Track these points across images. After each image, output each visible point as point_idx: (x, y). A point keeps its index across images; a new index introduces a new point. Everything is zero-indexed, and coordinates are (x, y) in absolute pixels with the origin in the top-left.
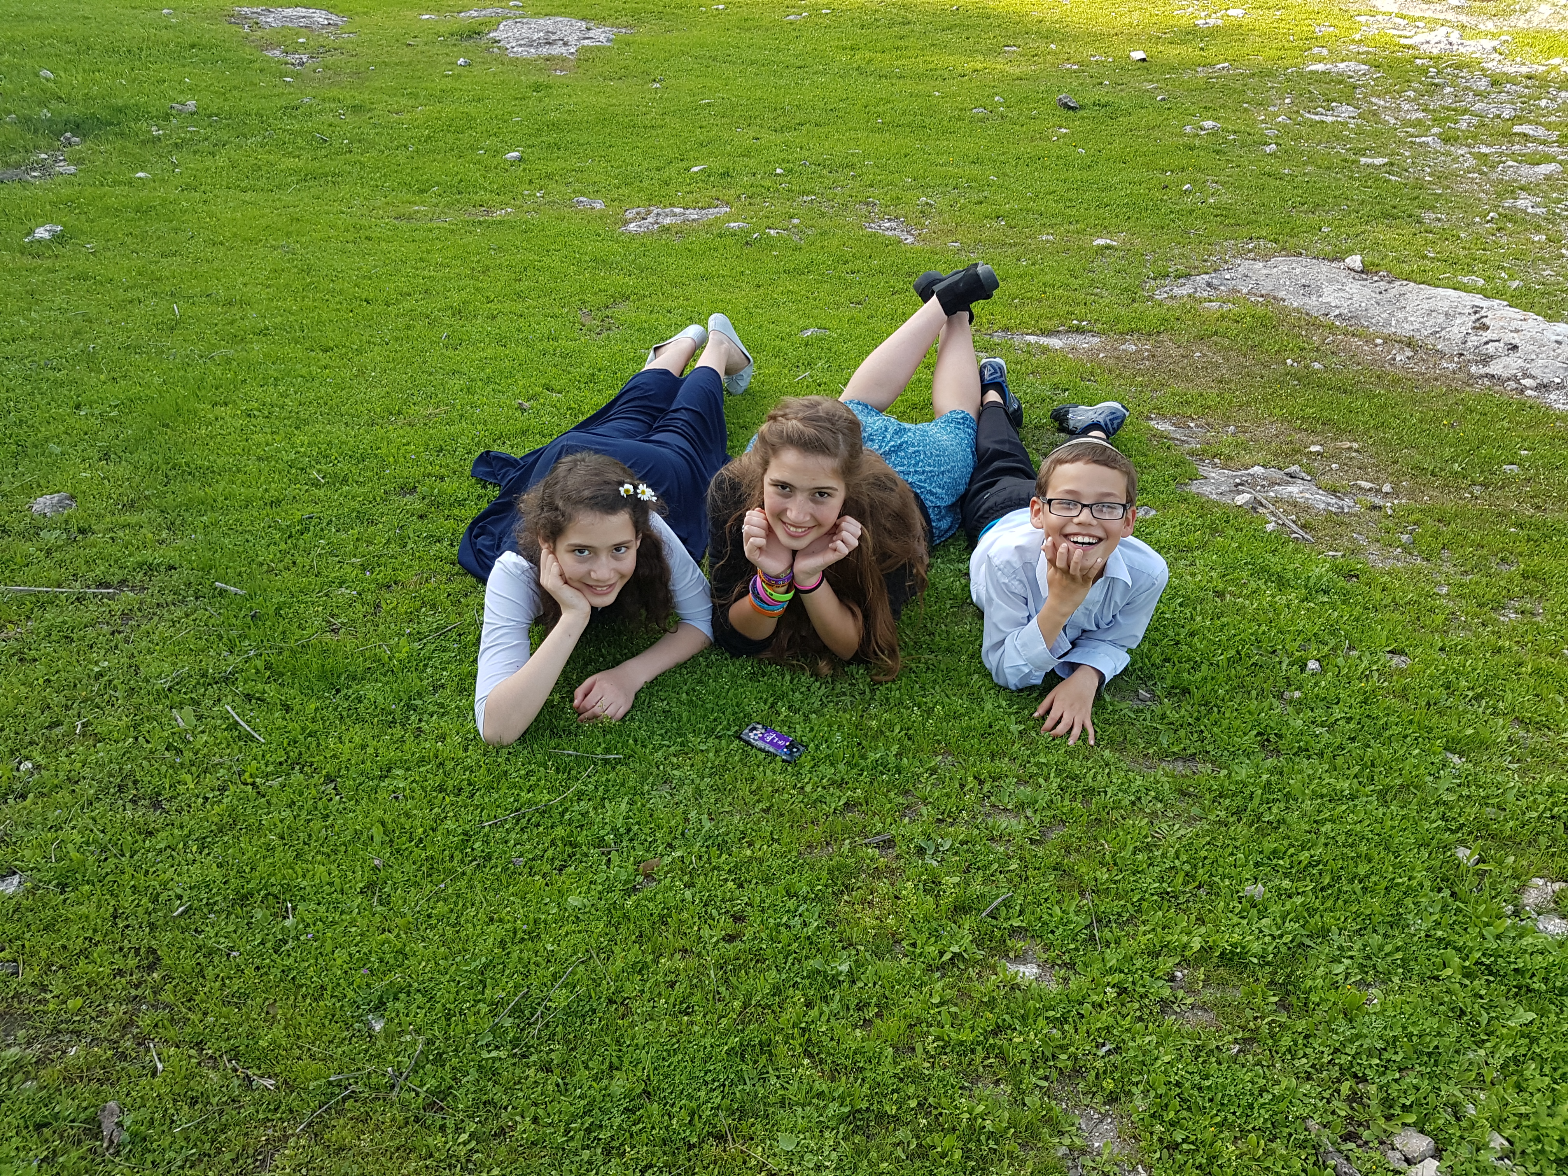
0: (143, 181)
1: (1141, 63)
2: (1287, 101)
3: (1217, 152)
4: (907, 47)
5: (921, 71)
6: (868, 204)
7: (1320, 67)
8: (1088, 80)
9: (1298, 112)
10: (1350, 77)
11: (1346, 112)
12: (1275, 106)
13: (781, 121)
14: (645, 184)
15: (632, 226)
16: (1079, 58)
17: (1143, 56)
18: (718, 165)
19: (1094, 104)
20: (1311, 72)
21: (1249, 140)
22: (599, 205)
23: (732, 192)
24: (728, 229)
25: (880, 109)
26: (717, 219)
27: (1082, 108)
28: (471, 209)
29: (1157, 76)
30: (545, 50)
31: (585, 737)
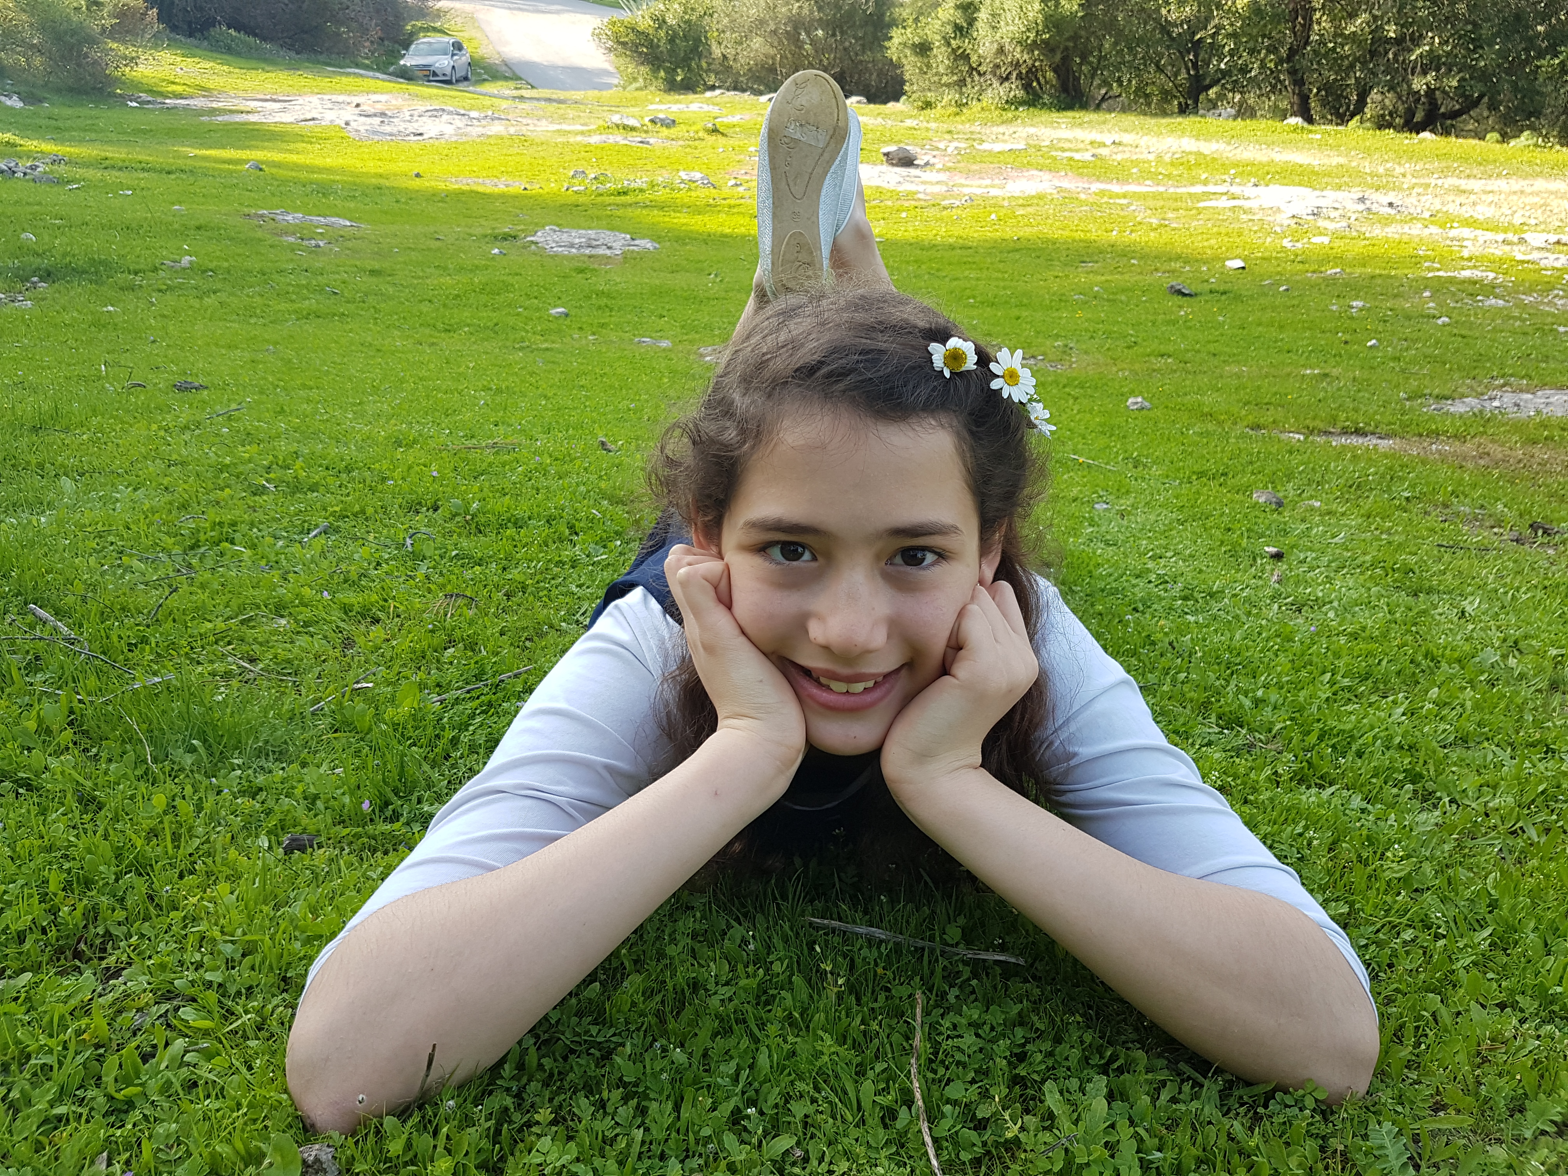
1: (1241, 270)
3: (1385, 322)
4: (974, 263)
7: (1441, 274)
10: (1481, 280)
14: (718, 332)
15: (709, 358)
16: (1166, 268)
17: (1242, 265)
19: (1211, 292)
20: (1434, 277)
22: (665, 344)
25: (968, 293)
27: (1197, 294)
28: (509, 343)
29: (1266, 277)
30: (587, 251)
31: (893, 902)
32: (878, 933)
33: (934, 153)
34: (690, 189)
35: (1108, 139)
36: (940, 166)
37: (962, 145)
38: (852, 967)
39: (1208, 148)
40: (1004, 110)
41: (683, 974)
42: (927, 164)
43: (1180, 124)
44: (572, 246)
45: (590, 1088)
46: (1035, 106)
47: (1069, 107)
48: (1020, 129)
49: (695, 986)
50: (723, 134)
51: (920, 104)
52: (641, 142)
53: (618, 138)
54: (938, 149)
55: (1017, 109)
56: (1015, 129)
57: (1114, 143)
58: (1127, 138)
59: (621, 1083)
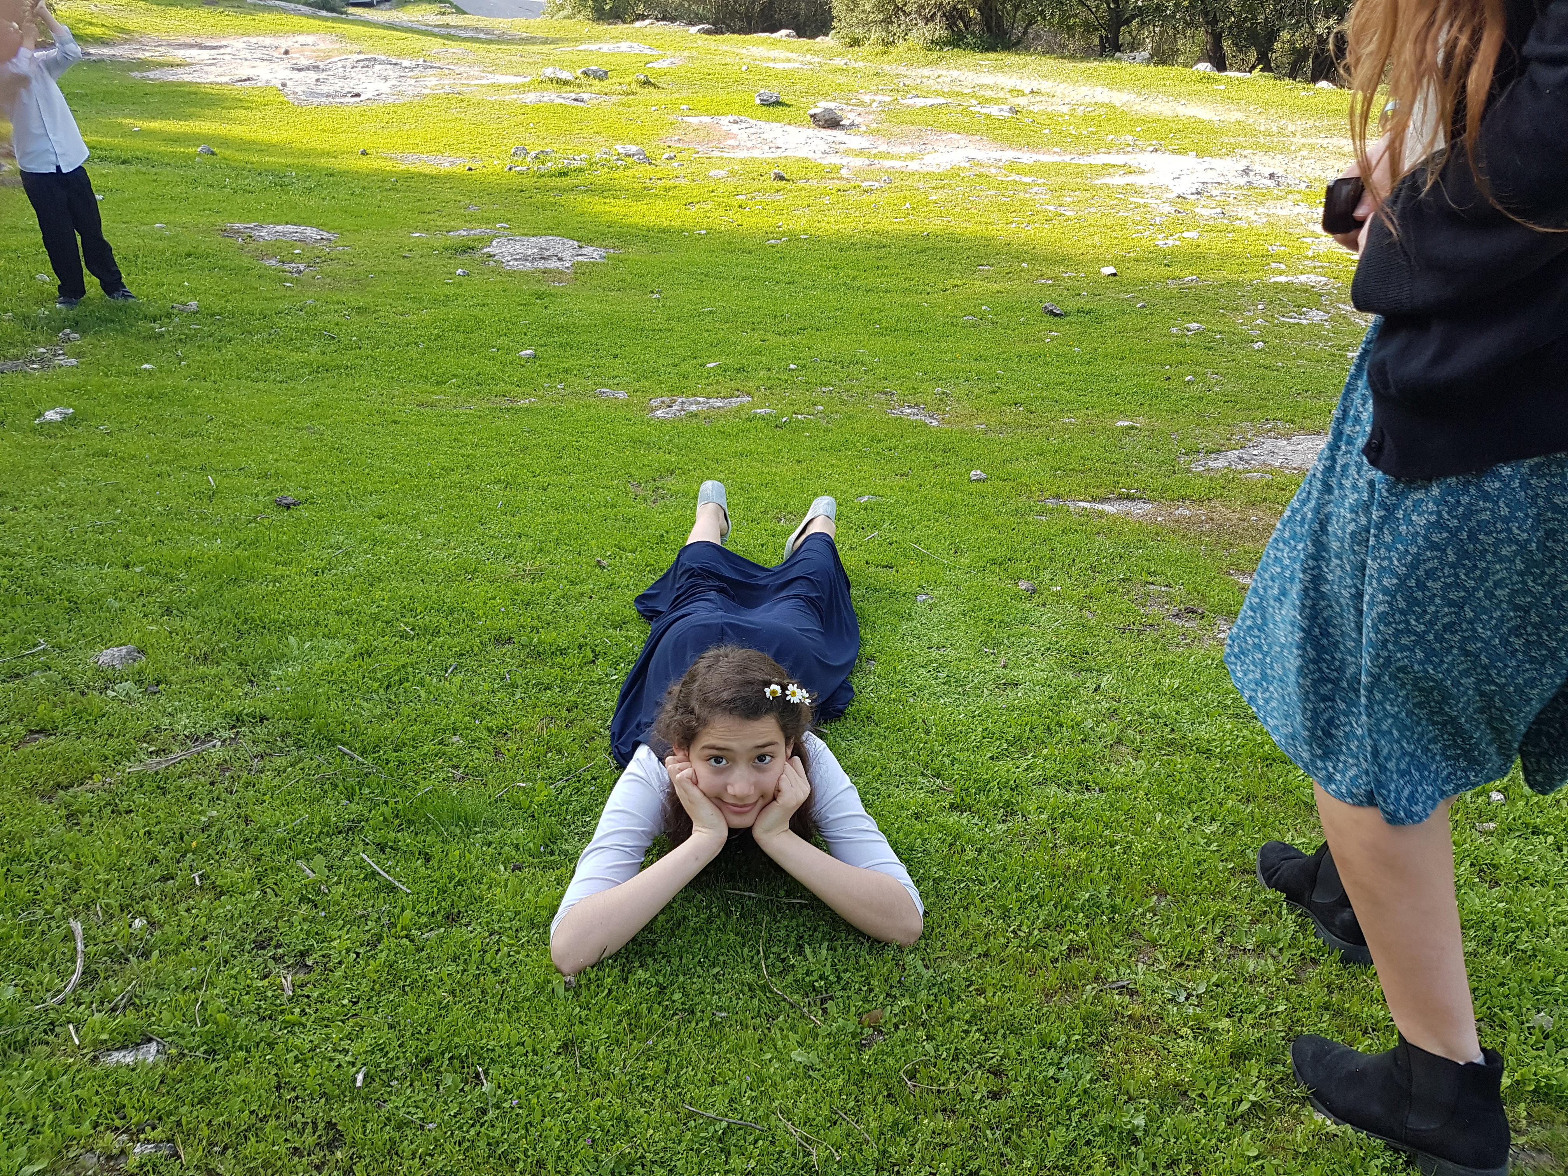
0: (150, 373)
1: (1112, 278)
2: (1260, 307)
3: (1210, 349)
4: (886, 267)
5: (905, 285)
6: (886, 393)
7: (1282, 279)
8: (1065, 292)
9: (1272, 316)
10: (1313, 287)
11: (1317, 316)
12: (1249, 311)
13: (785, 326)
14: (664, 377)
15: (659, 413)
16: (1050, 273)
17: (1114, 271)
18: (733, 362)
19: (1078, 311)
20: (1275, 283)
21: (1237, 339)
22: (622, 395)
23: (751, 384)
24: (756, 413)
25: (876, 316)
26: (742, 406)
27: (1067, 314)
28: (493, 398)
29: (1131, 288)
30: (541, 265)
31: (761, 880)
32: (753, 895)
33: (860, 109)
34: (627, 167)
35: (1026, 86)
36: (863, 128)
37: (887, 99)
38: (743, 908)
39: (1119, 98)
40: (930, 50)
41: (679, 914)
42: (852, 124)
43: (1095, 70)
44: (526, 258)
45: (651, 955)
46: (959, 46)
47: (992, 49)
48: (944, 72)
49: (684, 918)
50: (654, 85)
51: (848, 40)
52: (576, 100)
53: (551, 96)
54: (862, 104)
55: (941, 48)
56: (940, 72)
57: (1032, 92)
58: (1046, 85)
59: (661, 953)
